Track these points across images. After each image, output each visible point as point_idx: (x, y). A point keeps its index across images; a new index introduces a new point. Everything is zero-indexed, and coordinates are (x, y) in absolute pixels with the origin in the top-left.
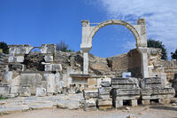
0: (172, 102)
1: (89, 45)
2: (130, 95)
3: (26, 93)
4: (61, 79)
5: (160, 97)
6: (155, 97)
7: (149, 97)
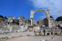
0: (60, 34)
1: (33, 17)
2: (49, 32)
3: (14, 31)
4: (24, 27)
5: (57, 32)
6: (56, 32)
7: (54, 32)
